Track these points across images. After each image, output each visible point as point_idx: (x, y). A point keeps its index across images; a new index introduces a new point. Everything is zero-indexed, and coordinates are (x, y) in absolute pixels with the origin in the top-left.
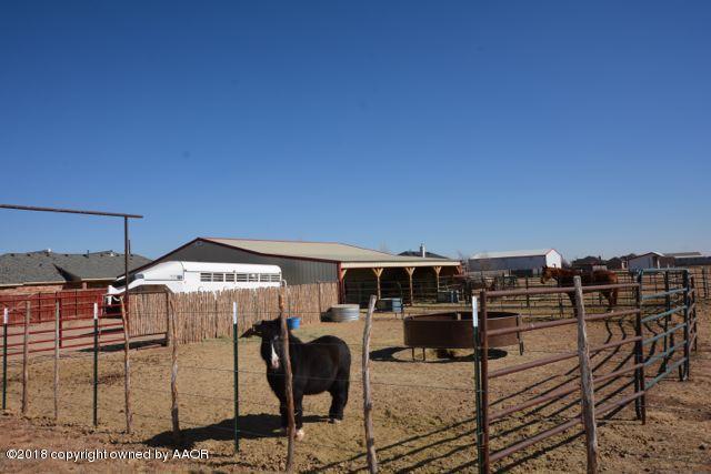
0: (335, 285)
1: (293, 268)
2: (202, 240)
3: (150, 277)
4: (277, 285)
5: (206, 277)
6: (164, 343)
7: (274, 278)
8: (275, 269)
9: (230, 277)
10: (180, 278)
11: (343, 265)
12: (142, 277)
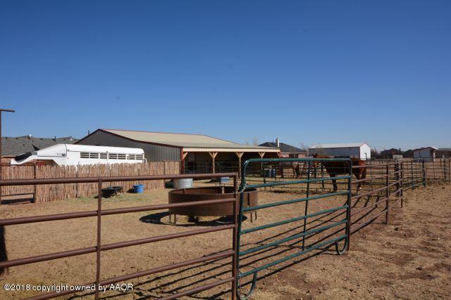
0: (177, 163)
1: (153, 151)
2: (101, 130)
3: (43, 154)
4: (141, 161)
5: (84, 155)
6: (33, 201)
7: (139, 157)
8: (140, 151)
9: (103, 156)
10: (64, 155)
11: (184, 150)
12: (36, 154)
